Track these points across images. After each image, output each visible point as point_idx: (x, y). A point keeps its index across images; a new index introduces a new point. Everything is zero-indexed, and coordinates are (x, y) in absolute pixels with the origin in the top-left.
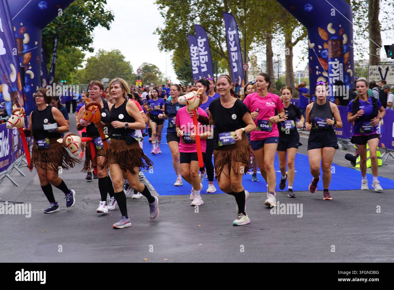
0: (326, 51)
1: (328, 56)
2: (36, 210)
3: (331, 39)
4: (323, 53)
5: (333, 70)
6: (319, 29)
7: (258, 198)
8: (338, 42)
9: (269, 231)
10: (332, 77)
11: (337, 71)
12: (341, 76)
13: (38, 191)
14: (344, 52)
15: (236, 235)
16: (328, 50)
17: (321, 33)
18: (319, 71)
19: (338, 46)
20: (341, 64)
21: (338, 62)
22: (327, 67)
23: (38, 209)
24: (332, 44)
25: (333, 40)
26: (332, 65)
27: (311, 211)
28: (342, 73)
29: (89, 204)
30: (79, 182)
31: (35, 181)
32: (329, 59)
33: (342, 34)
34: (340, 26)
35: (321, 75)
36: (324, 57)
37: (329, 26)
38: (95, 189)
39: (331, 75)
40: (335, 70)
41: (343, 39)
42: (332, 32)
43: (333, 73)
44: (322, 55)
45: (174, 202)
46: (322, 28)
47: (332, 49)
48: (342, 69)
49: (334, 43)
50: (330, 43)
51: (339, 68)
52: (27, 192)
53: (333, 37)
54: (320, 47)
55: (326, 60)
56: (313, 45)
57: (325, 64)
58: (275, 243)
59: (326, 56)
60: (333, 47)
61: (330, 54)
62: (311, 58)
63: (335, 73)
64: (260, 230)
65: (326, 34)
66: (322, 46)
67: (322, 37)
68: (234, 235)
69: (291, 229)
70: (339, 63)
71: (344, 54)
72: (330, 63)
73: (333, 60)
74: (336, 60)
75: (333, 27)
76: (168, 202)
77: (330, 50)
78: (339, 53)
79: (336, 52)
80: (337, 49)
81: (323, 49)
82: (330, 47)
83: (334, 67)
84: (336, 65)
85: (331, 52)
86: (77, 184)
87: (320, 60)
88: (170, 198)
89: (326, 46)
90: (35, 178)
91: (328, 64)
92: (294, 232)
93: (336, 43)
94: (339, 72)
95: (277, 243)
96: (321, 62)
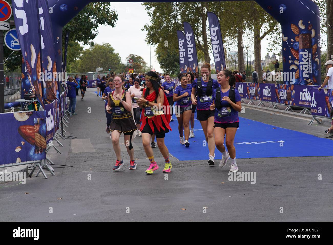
0: (297, 43)
1: (299, 47)
2: (85, 171)
3: (302, 33)
4: (295, 45)
5: (303, 59)
6: (292, 25)
7: (261, 162)
8: (307, 36)
9: (281, 187)
10: (302, 65)
11: (307, 60)
12: (310, 64)
13: (79, 157)
14: (312, 44)
15: (256, 190)
16: (299, 42)
17: (293, 28)
18: (291, 60)
19: (308, 39)
20: (310, 54)
21: (308, 52)
22: (298, 57)
23: (87, 171)
24: (302, 37)
25: (303, 34)
26: (302, 55)
27: (309, 172)
28: (310, 61)
29: (126, 167)
30: (109, 150)
31: (72, 150)
32: (300, 50)
33: (311, 30)
34: (309, 22)
35: (293, 63)
36: (295, 48)
37: (300, 22)
38: (125, 156)
39: (301, 63)
40: (305, 59)
41: (312, 33)
42: (303, 27)
43: (303, 62)
44: (294, 46)
45: (194, 165)
46: (294, 24)
47: (302, 42)
48: (311, 58)
49: (304, 37)
50: (301, 36)
51: (308, 57)
52: (71, 158)
53: (303, 32)
54: (292, 40)
55: (298, 51)
56: (286, 38)
57: (296, 54)
58: (290, 196)
59: (298, 48)
60: (304, 40)
61: (300, 46)
62: (285, 49)
63: (305, 62)
64: (273, 186)
65: (297, 29)
66: (294, 39)
67: (294, 32)
68: (254, 190)
69: (298, 185)
70: (308, 54)
71: (312, 46)
72: (301, 53)
73: (303, 51)
74: (306, 50)
75: (303, 23)
76: (190, 166)
77: (301, 43)
78: (308, 45)
79: (305, 44)
80: (306, 41)
81: (295, 42)
82: (301, 40)
83: (304, 56)
84: (305, 55)
85: (301, 44)
86: (107, 152)
87: (293, 51)
88: (189, 163)
89: (297, 39)
90: (72, 148)
91: (299, 54)
92: (302, 188)
93: (306, 37)
94: (308, 61)
95: (292, 196)
96: (293, 52)
